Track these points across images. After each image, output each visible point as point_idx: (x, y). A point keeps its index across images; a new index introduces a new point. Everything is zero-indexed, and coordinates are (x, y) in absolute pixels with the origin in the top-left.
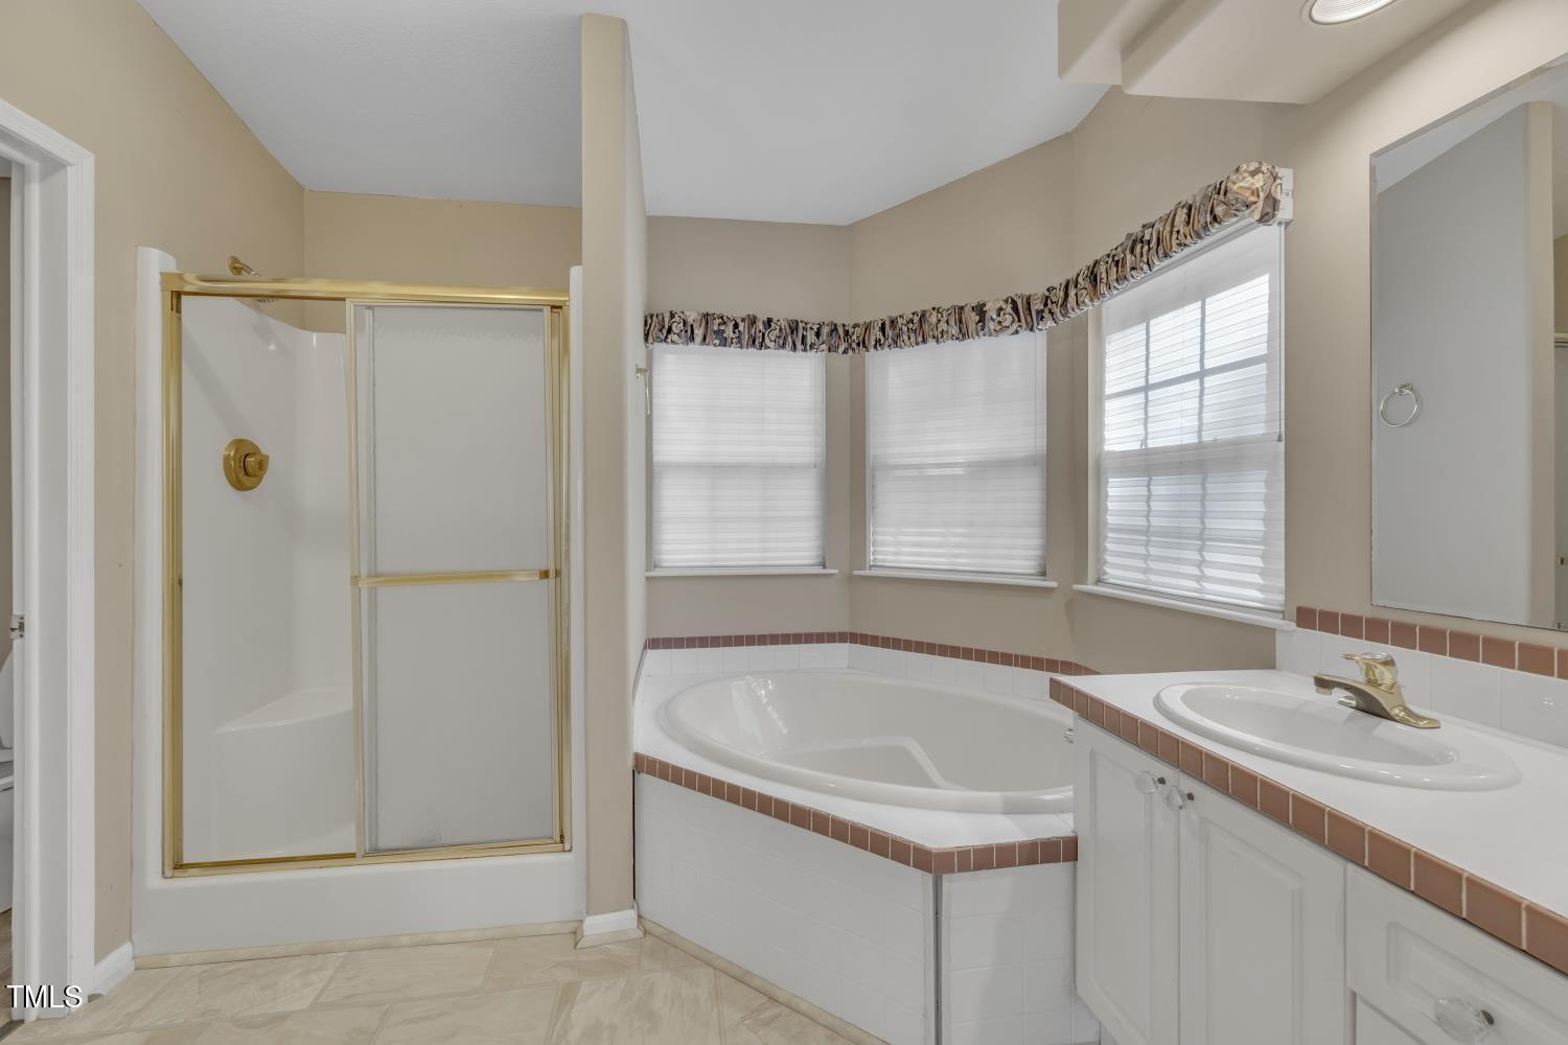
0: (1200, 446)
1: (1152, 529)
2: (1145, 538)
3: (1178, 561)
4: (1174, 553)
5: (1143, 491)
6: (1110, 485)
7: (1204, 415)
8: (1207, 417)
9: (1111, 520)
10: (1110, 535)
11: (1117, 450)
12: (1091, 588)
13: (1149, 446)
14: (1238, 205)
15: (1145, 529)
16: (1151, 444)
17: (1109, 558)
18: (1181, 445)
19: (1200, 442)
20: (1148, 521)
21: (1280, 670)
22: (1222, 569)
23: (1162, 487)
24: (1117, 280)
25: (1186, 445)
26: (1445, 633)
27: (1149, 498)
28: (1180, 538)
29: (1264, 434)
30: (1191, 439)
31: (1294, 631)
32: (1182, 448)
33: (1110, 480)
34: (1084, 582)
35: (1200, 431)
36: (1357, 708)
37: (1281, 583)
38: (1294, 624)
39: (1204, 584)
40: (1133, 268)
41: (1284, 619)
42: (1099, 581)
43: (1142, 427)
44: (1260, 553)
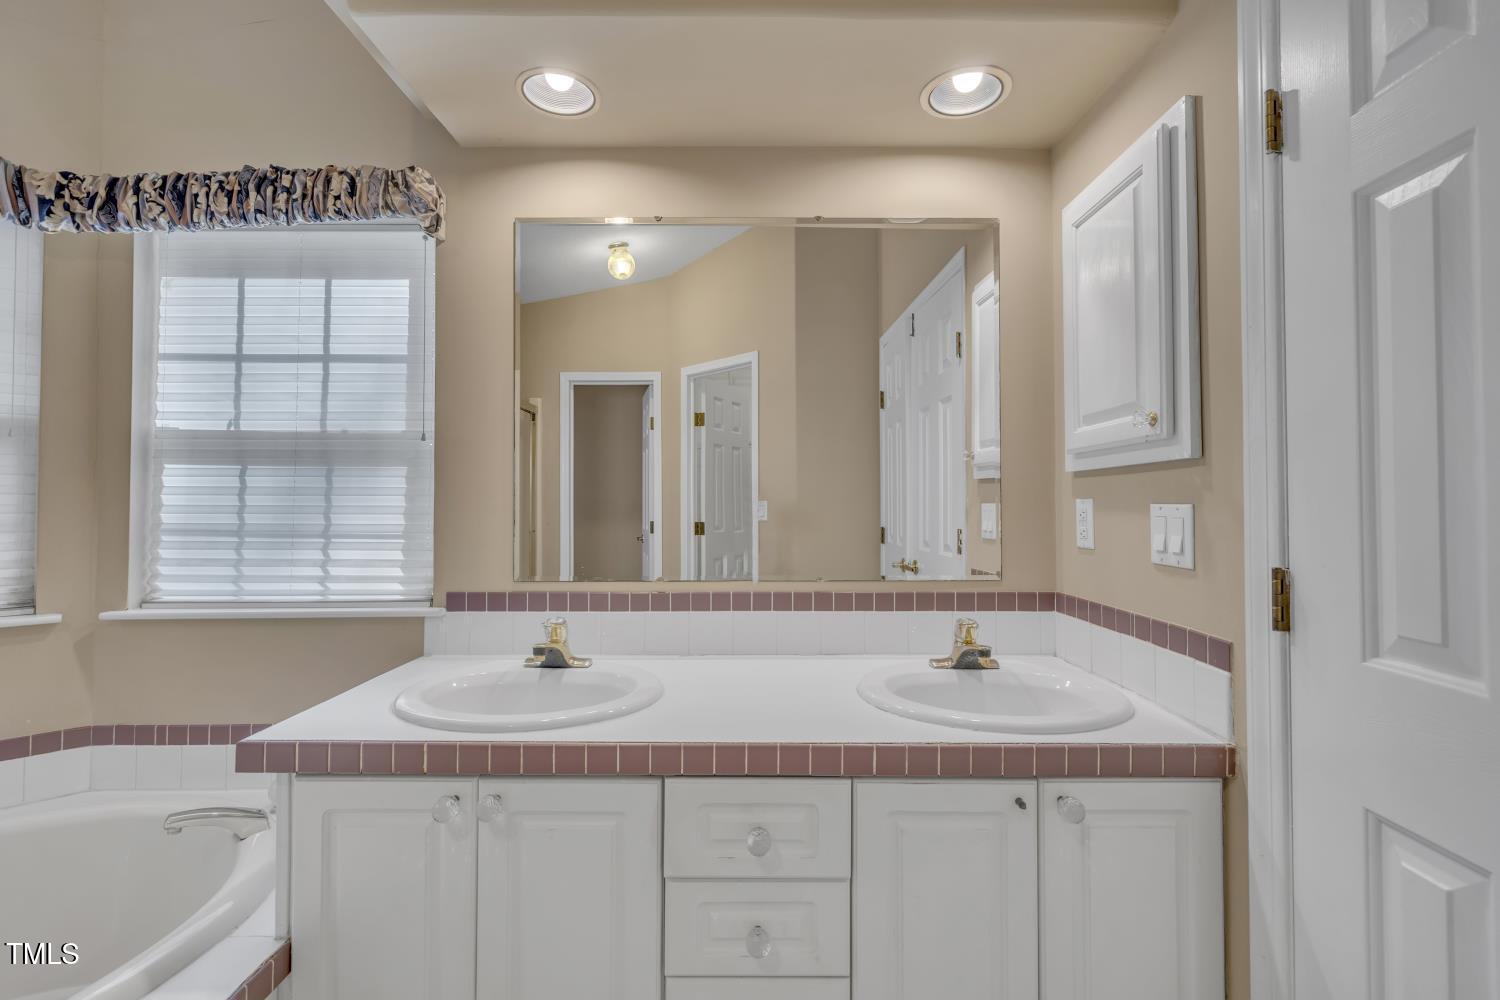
0: (323, 436)
1: (246, 528)
2: (236, 539)
3: (292, 563)
4: (286, 555)
5: (235, 482)
6: (165, 472)
7: (329, 403)
8: (333, 405)
9: (167, 518)
10: (164, 538)
11: (181, 428)
12: (132, 612)
13: (243, 428)
14: (421, 205)
15: (235, 528)
16: (245, 426)
17: (163, 570)
18: (296, 433)
19: (324, 432)
20: (241, 518)
21: (430, 655)
22: (350, 566)
23: (261, 478)
24: (228, 215)
25: (301, 433)
26: (566, 595)
27: (242, 491)
28: (293, 537)
29: (403, 431)
30: (314, 427)
31: (444, 616)
32: (297, 436)
33: (166, 466)
34: (123, 606)
35: (323, 419)
36: (544, 666)
37: (430, 573)
38: (444, 610)
39: (329, 585)
40: (258, 211)
41: (431, 606)
42: (142, 603)
43: (232, 404)
44: (401, 546)
